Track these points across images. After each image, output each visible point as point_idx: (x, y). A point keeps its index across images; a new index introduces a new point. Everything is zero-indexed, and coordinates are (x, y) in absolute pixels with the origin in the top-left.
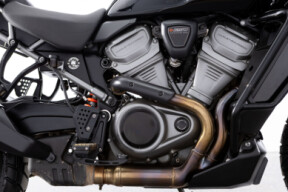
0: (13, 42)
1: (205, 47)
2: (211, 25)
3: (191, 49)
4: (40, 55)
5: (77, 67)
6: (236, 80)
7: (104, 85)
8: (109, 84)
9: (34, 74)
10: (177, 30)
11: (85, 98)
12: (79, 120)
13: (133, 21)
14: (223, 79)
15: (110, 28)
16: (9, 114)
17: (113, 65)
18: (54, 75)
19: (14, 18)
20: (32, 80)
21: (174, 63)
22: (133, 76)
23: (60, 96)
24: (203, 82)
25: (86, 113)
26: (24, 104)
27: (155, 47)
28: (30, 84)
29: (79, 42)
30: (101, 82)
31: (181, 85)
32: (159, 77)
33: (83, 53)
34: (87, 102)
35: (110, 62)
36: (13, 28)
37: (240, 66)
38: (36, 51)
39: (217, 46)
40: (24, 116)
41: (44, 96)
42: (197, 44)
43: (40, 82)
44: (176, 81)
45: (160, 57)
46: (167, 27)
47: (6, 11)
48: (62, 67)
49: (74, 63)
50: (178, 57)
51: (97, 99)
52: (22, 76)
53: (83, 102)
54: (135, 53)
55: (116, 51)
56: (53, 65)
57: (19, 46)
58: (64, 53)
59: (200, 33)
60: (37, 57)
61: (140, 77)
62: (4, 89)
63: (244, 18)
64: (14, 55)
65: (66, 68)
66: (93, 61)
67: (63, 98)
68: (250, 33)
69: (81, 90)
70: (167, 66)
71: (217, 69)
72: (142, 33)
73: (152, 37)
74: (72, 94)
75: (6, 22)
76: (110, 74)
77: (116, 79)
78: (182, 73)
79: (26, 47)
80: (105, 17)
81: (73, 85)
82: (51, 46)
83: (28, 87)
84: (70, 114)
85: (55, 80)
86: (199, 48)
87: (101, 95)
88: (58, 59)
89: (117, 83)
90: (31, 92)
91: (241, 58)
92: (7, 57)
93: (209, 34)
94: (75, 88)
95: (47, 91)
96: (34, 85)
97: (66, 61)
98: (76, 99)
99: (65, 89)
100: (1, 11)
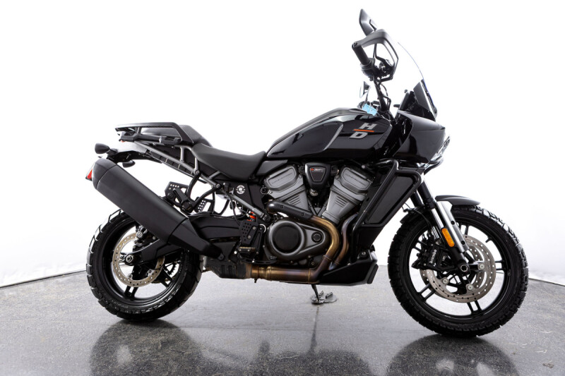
0: (198, 172)
1: (336, 183)
2: (341, 168)
3: (326, 183)
4: (217, 183)
5: (243, 192)
6: (356, 207)
7: (262, 207)
8: (266, 206)
9: (210, 197)
10: (316, 170)
11: (248, 215)
12: (243, 231)
13: (286, 161)
14: (347, 205)
15: (268, 165)
16: (192, 223)
17: (269, 192)
18: (225, 198)
19: (199, 155)
20: (208, 201)
21: (312, 193)
22: (284, 201)
23: (229, 213)
24: (333, 208)
25: (248, 226)
26: (203, 218)
27: (300, 181)
28: (205, 203)
29: (246, 174)
30: (260, 203)
31: (317, 209)
32: (302, 203)
33: (247, 183)
34: (249, 218)
35: (267, 190)
36: (198, 162)
37: (360, 197)
38: (213, 179)
39: (344, 182)
40: (203, 226)
41: (215, 213)
42: (330, 180)
43: (213, 202)
44: (314, 206)
45: (303, 189)
46: (309, 167)
47: (194, 150)
48: (232, 192)
49: (241, 189)
50: (315, 188)
51: (257, 216)
52: (203, 197)
53: (246, 217)
54: (284, 185)
55: (273, 182)
56: (226, 190)
57: (202, 175)
58: (235, 181)
59: (333, 172)
60: (215, 184)
61: (288, 202)
62: (191, 205)
63: (364, 164)
64: (198, 182)
65: (235, 193)
66: (254, 188)
67: (232, 214)
68: (368, 174)
69: (245, 209)
70: (308, 195)
71: (344, 198)
72: (291, 171)
73: (298, 174)
74: (238, 211)
75: (193, 158)
76: (267, 198)
77: (271, 202)
78: (319, 200)
79: (207, 176)
80: (264, 157)
81: (239, 205)
82: (224, 176)
83: (204, 206)
84: (236, 226)
85: (226, 201)
86: (332, 183)
87: (259, 213)
88: (230, 186)
89: (272, 205)
90: (206, 209)
91: (361, 192)
92: (193, 183)
93: (339, 174)
94: (240, 208)
95: (218, 209)
96: (208, 204)
97: (236, 188)
98: (241, 215)
99: (233, 207)
100: (190, 149)
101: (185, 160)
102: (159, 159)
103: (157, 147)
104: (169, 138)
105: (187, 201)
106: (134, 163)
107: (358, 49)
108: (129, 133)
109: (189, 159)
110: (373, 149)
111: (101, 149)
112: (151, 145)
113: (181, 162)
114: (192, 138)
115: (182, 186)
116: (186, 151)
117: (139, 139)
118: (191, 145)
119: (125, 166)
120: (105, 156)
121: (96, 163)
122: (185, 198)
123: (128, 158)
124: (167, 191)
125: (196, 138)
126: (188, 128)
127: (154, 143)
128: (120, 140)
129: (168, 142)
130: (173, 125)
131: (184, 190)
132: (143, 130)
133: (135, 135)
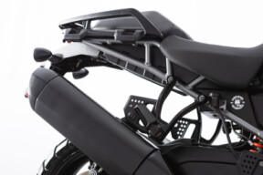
0: (171, 79)
4: (200, 94)
5: (241, 106)
9: (193, 115)
11: (251, 143)
18: (215, 116)
19: (171, 53)
20: (191, 121)
23: (221, 140)
25: (253, 160)
28: (187, 126)
29: (244, 78)
33: (248, 91)
34: (253, 148)
36: (171, 64)
38: (195, 89)
40: (181, 161)
41: (203, 140)
43: (198, 123)
47: (164, 46)
48: (224, 107)
49: (238, 102)
52: (179, 117)
53: (248, 147)
56: (215, 104)
57: (177, 84)
58: (227, 90)
60: (197, 96)
62: (161, 130)
64: (172, 93)
65: (230, 109)
67: (226, 142)
69: (246, 134)
74: (235, 137)
75: (164, 58)
79: (185, 84)
81: (237, 127)
82: (211, 82)
83: (186, 129)
84: (232, 160)
85: (217, 121)
88: (220, 98)
90: (188, 135)
92: (164, 95)
94: (238, 131)
95: (207, 133)
96: (192, 127)
97: (229, 100)
98: (240, 143)
99: (228, 132)
100: (159, 45)
101: (153, 63)
102: (117, 65)
103: (112, 47)
104: (127, 32)
105: (156, 123)
106: (87, 73)
108: (74, 30)
109: (157, 60)
111: (41, 55)
112: (105, 45)
113: (146, 65)
114: (160, 28)
115: (148, 101)
116: (153, 49)
117: (88, 37)
118: (159, 39)
119: (77, 76)
120: (47, 64)
121: (33, 74)
122: (153, 119)
123: (78, 65)
124: (127, 110)
125: (166, 28)
126: (155, 14)
127: (108, 42)
128: (64, 41)
129: (126, 38)
130: (133, 12)
131: (150, 107)
132: (93, 24)
133: (82, 32)
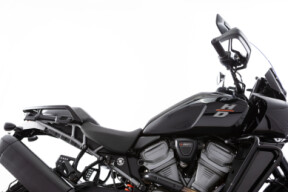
0: (85, 146)
1: (203, 156)
2: (206, 142)
3: (193, 157)
4: (100, 156)
5: (122, 164)
6: (223, 179)
7: (138, 177)
8: (142, 176)
9: (96, 167)
10: (185, 144)
11: (126, 185)
13: (158, 137)
14: (214, 177)
15: (144, 140)
17: (145, 164)
18: (108, 168)
19: (87, 131)
20: (95, 170)
21: (182, 164)
22: (157, 173)
23: (110, 182)
24: (201, 179)
26: (88, 186)
27: (171, 155)
28: (92, 172)
29: (125, 148)
30: (137, 175)
31: (187, 179)
32: (173, 174)
33: (126, 155)
34: (127, 187)
35: (142, 162)
36: (87, 138)
37: (225, 170)
38: (98, 153)
39: (210, 156)
41: (100, 181)
42: (197, 154)
43: (98, 171)
44: (184, 177)
45: (174, 161)
46: (179, 142)
47: (83, 128)
48: (113, 164)
49: (121, 161)
50: (184, 161)
51: (133, 185)
52: (90, 167)
53: (125, 187)
54: (158, 158)
55: (148, 155)
56: (108, 162)
57: (89, 149)
58: (115, 155)
59: (200, 147)
61: (161, 173)
62: (76, 177)
63: (226, 139)
64: (85, 154)
65: (116, 165)
66: (132, 160)
67: (112, 183)
68: (231, 148)
69: (124, 179)
70: (179, 166)
71: (210, 171)
72: (164, 146)
73: (169, 148)
74: (118, 181)
75: (82, 134)
76: (142, 169)
77: (147, 173)
78: (189, 171)
79: (93, 149)
80: (141, 133)
81: (119, 175)
82: (107, 150)
85: (108, 171)
86: (199, 156)
87: (136, 183)
88: (111, 159)
89: (147, 176)
90: (91, 179)
91: (226, 165)
92: (81, 155)
93: (205, 148)
94: (119, 178)
95: (102, 177)
96: (95, 173)
97: (116, 160)
99: (114, 177)
100: (80, 127)
101: (76, 137)
102: (56, 135)
103: (54, 126)
104: (63, 118)
106: (36, 138)
107: (216, 44)
108: (32, 114)
109: (78, 135)
110: (234, 126)
111: (9, 127)
112: (49, 124)
113: (72, 137)
114: (82, 118)
116: (77, 128)
117: (40, 119)
118: (81, 124)
119: (30, 140)
120: (13, 132)
121: (3, 139)
123: (32, 134)
124: (58, 163)
125: (85, 118)
126: (80, 110)
127: (51, 122)
128: (25, 120)
129: (62, 121)
130: (67, 108)
131: (71, 162)
132: (44, 111)
133: (36, 116)
